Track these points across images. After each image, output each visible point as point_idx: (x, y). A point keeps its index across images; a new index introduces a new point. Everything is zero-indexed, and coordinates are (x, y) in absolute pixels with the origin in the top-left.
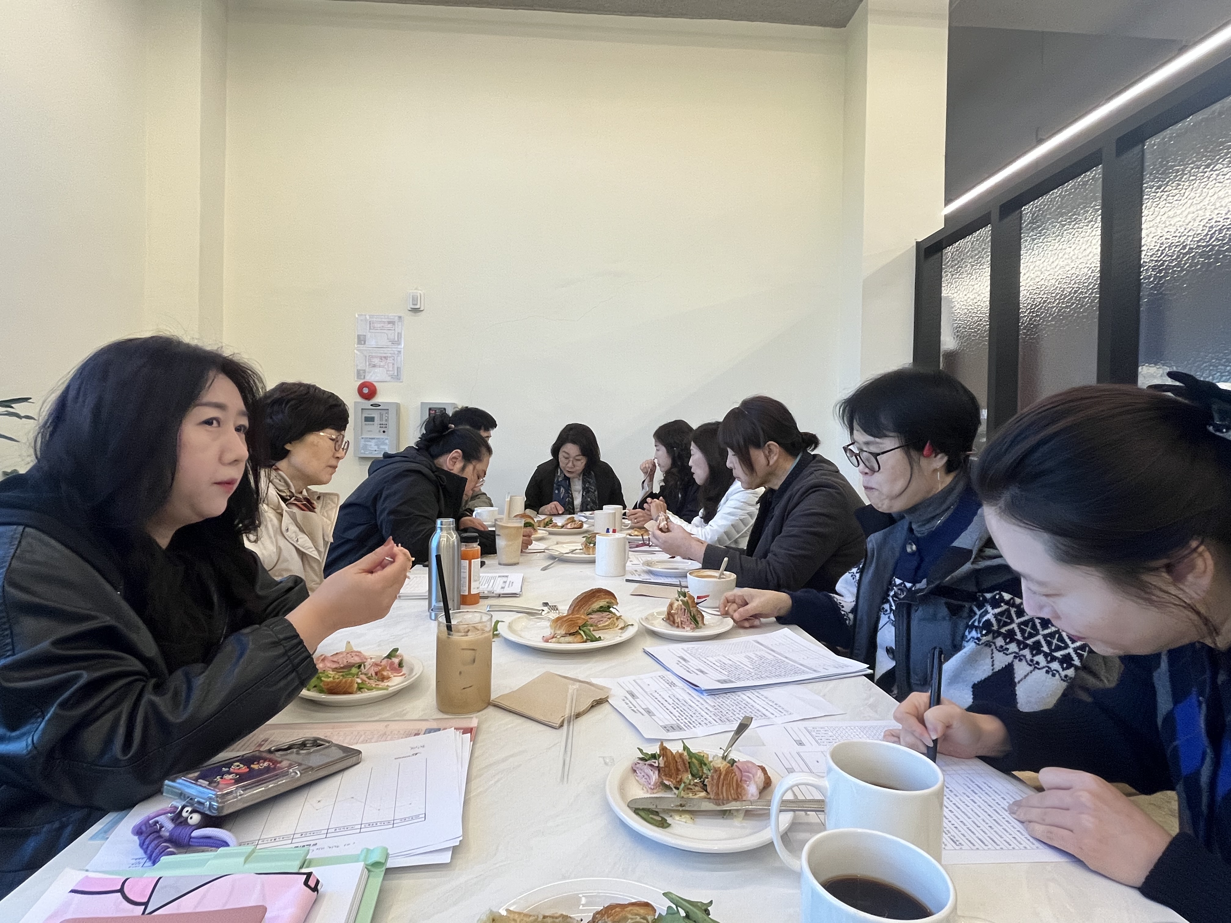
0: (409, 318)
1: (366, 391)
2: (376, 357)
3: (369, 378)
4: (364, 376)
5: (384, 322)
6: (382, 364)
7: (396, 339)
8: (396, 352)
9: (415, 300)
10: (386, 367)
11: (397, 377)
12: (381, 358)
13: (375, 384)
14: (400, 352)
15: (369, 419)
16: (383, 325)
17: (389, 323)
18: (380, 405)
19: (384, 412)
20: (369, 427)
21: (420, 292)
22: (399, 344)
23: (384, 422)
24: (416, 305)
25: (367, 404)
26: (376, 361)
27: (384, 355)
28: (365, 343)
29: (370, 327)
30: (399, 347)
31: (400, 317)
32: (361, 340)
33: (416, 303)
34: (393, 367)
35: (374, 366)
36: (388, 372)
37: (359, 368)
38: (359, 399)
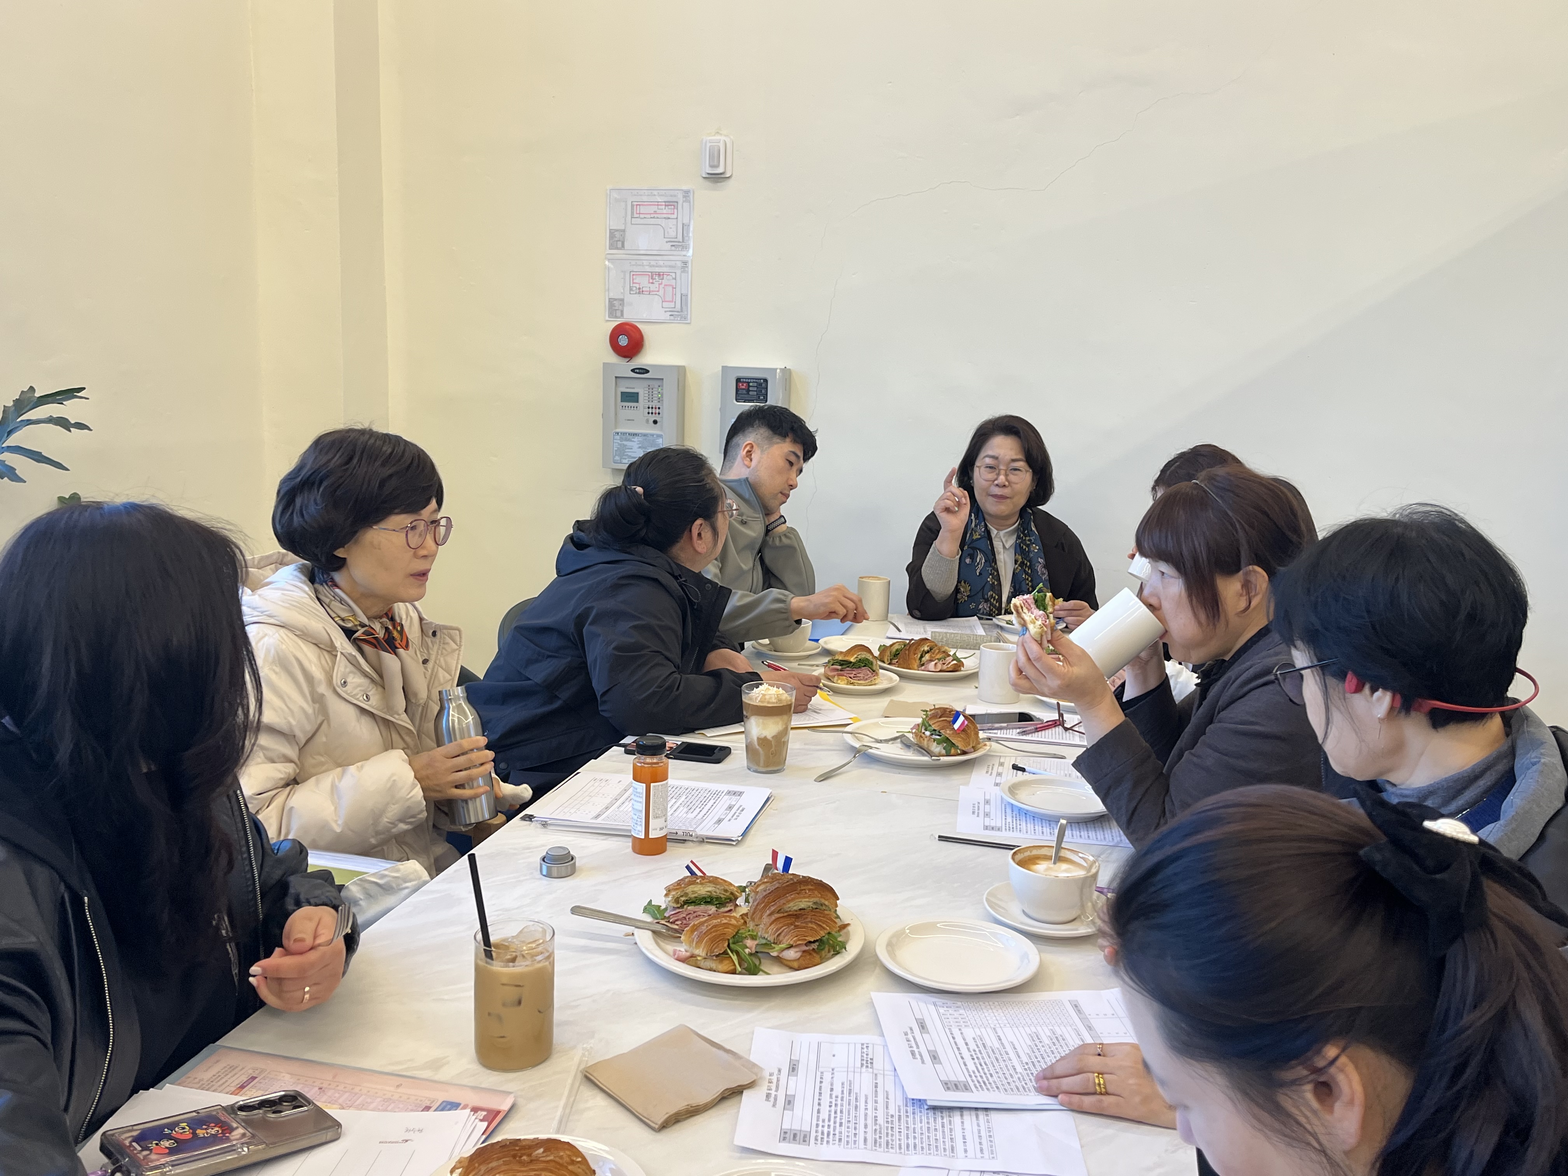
0: (705, 195)
1: (623, 341)
2: (643, 274)
3: (630, 316)
4: (622, 312)
5: (658, 204)
6: (653, 287)
7: (680, 238)
8: (679, 264)
9: (714, 157)
10: (661, 293)
11: (680, 314)
12: (652, 275)
13: (640, 326)
14: (685, 263)
15: (630, 397)
16: (655, 208)
17: (668, 204)
18: (647, 371)
19: (655, 384)
20: (628, 411)
21: (723, 138)
22: (685, 248)
23: (655, 404)
24: (718, 166)
25: (624, 367)
26: (644, 282)
27: (657, 270)
28: (623, 246)
29: (632, 213)
30: (684, 253)
31: (686, 193)
32: (617, 240)
33: (716, 163)
34: (674, 294)
35: (640, 292)
36: (665, 304)
37: (612, 295)
38: (612, 358)
